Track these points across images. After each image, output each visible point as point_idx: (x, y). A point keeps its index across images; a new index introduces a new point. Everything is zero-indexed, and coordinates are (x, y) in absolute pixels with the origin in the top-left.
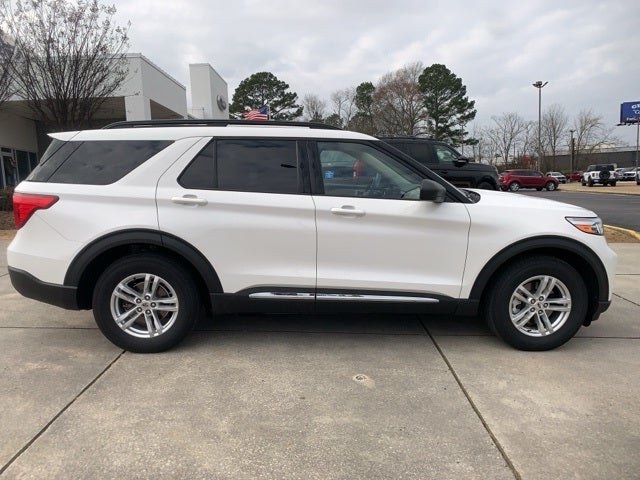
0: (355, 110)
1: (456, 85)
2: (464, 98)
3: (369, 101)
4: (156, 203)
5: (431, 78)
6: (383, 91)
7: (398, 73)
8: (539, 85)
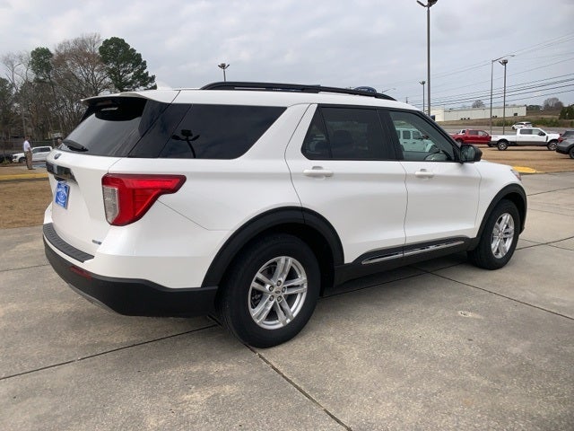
0: (32, 76)
1: (136, 60)
2: (145, 72)
3: (47, 67)
4: (291, 177)
5: (111, 50)
6: (62, 59)
7: (76, 42)
8: (223, 66)
